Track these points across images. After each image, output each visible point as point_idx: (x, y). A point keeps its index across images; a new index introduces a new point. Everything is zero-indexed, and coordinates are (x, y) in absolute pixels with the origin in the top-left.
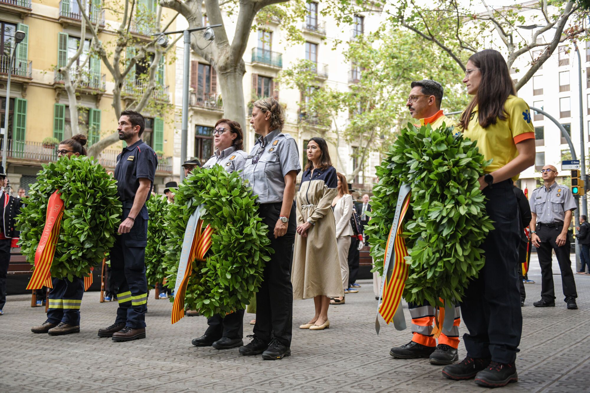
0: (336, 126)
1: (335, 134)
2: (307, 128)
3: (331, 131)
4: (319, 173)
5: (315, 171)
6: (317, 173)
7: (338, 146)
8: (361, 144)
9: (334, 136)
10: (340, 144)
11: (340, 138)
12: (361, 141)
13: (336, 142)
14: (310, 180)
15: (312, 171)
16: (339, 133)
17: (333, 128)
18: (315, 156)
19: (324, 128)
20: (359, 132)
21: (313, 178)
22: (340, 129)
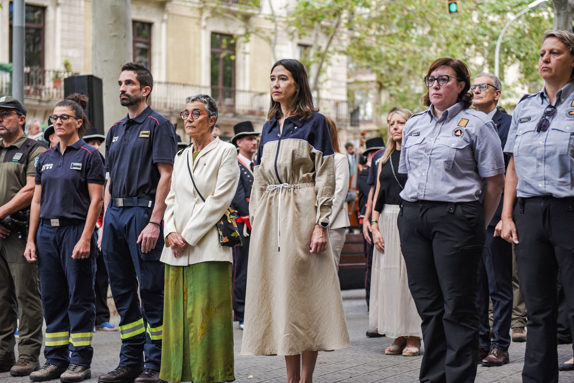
0: (271, 7)
1: (268, 22)
2: (219, 11)
3: (261, 16)
4: (295, 125)
5: (287, 122)
6: (290, 126)
7: (275, 44)
8: (316, 41)
9: (268, 25)
10: (279, 39)
11: (279, 28)
12: (317, 35)
13: (272, 37)
14: (280, 139)
15: (282, 122)
16: (277, 19)
17: (266, 10)
18: (286, 93)
19: (250, 11)
20: (313, 20)
21: (285, 135)
22: (278, 12)
